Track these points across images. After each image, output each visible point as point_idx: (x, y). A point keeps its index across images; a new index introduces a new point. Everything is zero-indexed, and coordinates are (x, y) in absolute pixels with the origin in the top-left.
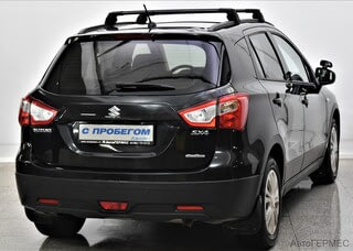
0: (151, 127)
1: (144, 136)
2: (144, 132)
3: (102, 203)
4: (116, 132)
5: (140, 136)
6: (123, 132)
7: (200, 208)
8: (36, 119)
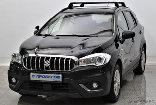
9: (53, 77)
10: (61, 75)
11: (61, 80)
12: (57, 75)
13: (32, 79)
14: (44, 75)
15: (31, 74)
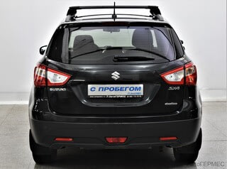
0: (142, 86)
1: (137, 92)
2: (136, 89)
3: (107, 139)
4: (116, 89)
5: (134, 92)
6: (121, 89)
7: (175, 138)
8: (52, 82)
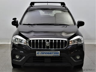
9: (53, 53)
10: (59, 52)
11: (59, 55)
12: (56, 52)
13: (37, 55)
14: (46, 52)
15: (37, 52)
